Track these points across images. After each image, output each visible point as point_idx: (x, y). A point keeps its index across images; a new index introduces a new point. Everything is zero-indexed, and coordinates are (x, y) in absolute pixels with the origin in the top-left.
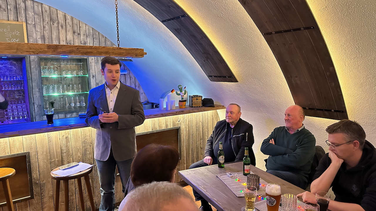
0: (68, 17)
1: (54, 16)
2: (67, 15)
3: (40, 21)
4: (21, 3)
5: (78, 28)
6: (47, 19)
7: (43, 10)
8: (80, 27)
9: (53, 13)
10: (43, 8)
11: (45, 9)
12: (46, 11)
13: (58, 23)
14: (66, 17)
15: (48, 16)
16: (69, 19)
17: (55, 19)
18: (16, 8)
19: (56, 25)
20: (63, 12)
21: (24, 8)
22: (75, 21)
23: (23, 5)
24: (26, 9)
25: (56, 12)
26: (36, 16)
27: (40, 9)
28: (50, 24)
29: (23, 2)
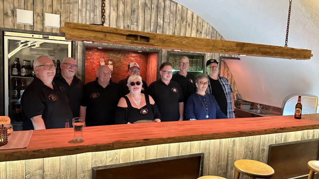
0: (195, 16)
1: (185, 15)
2: (194, 14)
3: (174, 20)
4: (161, 3)
5: (201, 27)
6: (179, 18)
7: (177, 9)
8: (203, 26)
9: (184, 12)
10: (177, 8)
11: (178, 8)
12: (179, 10)
13: (187, 22)
14: (193, 16)
15: (180, 15)
16: (196, 18)
17: (184, 18)
18: (157, 7)
19: (184, 23)
20: (191, 12)
21: (163, 7)
22: (200, 20)
23: (163, 4)
24: (164, 9)
25: (186, 11)
26: (171, 15)
27: (175, 8)
28: (180, 23)
29: (163, 1)
